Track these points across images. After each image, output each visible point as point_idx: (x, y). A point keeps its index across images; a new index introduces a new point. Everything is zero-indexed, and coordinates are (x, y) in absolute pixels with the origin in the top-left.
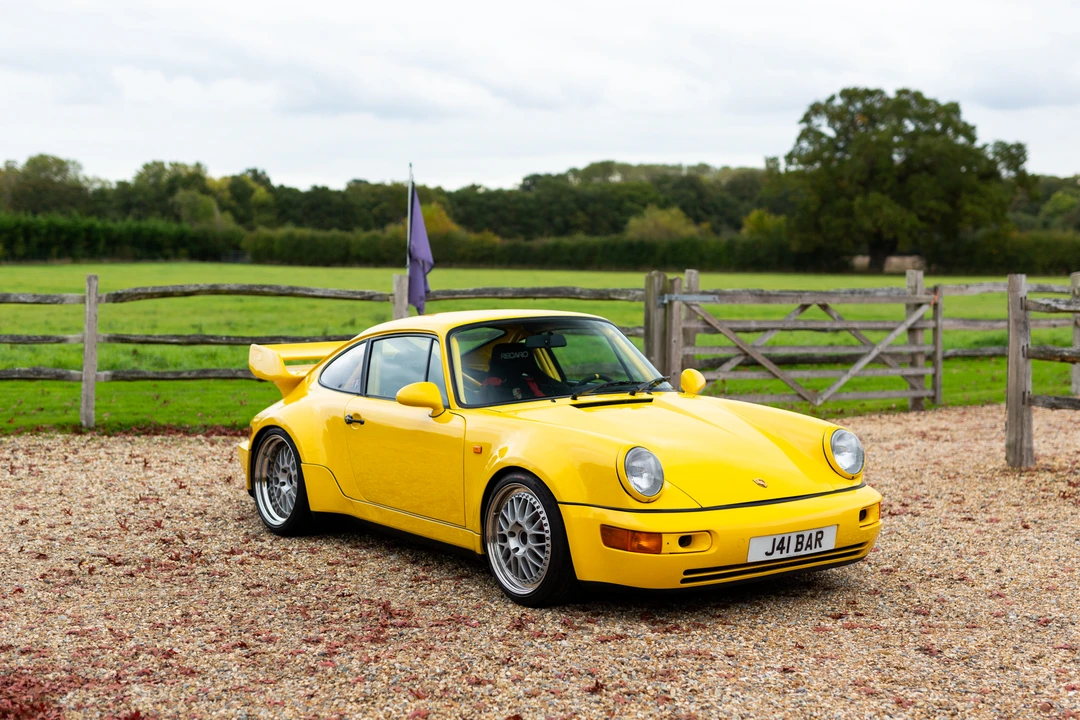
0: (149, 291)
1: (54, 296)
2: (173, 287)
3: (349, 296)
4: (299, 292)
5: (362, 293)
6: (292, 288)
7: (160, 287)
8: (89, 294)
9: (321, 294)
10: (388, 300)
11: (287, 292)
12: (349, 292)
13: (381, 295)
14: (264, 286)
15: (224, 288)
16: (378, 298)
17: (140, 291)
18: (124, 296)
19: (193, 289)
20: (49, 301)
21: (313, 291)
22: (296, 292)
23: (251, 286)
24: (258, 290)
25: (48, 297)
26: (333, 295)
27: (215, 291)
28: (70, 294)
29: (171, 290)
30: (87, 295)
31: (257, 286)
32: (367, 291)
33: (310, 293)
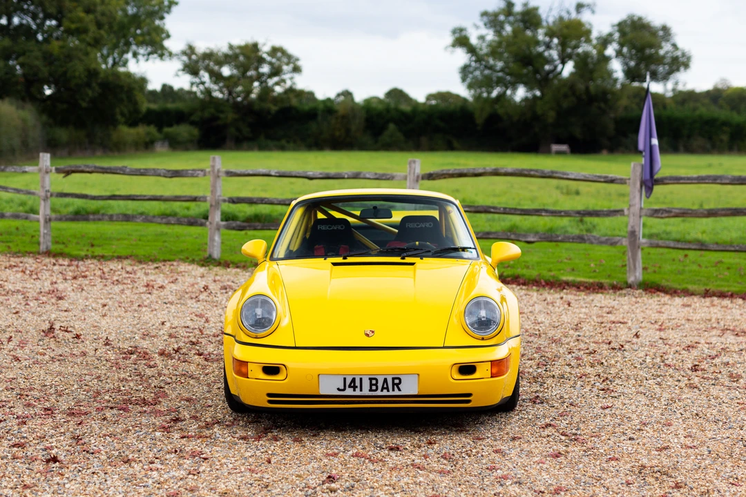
0: (451, 172)
1: (388, 175)
2: (468, 169)
3: (595, 179)
4: (557, 175)
5: (606, 177)
6: (552, 172)
7: (459, 170)
8: (410, 174)
9: (573, 177)
10: (625, 183)
11: (548, 175)
12: (596, 176)
13: (621, 179)
14: (531, 170)
15: (503, 171)
16: (619, 181)
17: (445, 172)
18: (434, 176)
19: (481, 171)
20: (384, 178)
21: (568, 174)
22: (555, 175)
23: (523, 170)
24: (526, 173)
25: (384, 175)
26: (582, 178)
27: (496, 173)
28: (399, 174)
29: (465, 171)
30: (408, 174)
31: (527, 170)
32: (610, 175)
33: (565, 176)
